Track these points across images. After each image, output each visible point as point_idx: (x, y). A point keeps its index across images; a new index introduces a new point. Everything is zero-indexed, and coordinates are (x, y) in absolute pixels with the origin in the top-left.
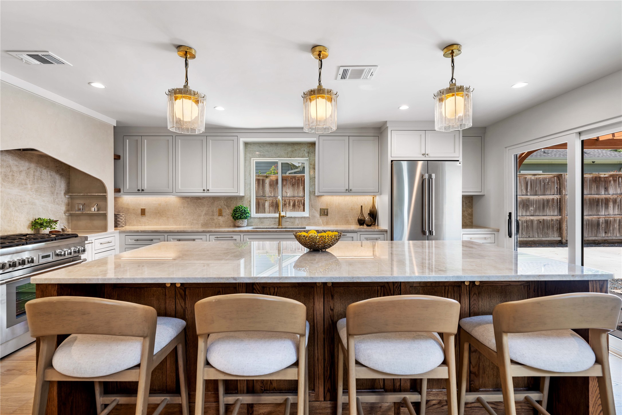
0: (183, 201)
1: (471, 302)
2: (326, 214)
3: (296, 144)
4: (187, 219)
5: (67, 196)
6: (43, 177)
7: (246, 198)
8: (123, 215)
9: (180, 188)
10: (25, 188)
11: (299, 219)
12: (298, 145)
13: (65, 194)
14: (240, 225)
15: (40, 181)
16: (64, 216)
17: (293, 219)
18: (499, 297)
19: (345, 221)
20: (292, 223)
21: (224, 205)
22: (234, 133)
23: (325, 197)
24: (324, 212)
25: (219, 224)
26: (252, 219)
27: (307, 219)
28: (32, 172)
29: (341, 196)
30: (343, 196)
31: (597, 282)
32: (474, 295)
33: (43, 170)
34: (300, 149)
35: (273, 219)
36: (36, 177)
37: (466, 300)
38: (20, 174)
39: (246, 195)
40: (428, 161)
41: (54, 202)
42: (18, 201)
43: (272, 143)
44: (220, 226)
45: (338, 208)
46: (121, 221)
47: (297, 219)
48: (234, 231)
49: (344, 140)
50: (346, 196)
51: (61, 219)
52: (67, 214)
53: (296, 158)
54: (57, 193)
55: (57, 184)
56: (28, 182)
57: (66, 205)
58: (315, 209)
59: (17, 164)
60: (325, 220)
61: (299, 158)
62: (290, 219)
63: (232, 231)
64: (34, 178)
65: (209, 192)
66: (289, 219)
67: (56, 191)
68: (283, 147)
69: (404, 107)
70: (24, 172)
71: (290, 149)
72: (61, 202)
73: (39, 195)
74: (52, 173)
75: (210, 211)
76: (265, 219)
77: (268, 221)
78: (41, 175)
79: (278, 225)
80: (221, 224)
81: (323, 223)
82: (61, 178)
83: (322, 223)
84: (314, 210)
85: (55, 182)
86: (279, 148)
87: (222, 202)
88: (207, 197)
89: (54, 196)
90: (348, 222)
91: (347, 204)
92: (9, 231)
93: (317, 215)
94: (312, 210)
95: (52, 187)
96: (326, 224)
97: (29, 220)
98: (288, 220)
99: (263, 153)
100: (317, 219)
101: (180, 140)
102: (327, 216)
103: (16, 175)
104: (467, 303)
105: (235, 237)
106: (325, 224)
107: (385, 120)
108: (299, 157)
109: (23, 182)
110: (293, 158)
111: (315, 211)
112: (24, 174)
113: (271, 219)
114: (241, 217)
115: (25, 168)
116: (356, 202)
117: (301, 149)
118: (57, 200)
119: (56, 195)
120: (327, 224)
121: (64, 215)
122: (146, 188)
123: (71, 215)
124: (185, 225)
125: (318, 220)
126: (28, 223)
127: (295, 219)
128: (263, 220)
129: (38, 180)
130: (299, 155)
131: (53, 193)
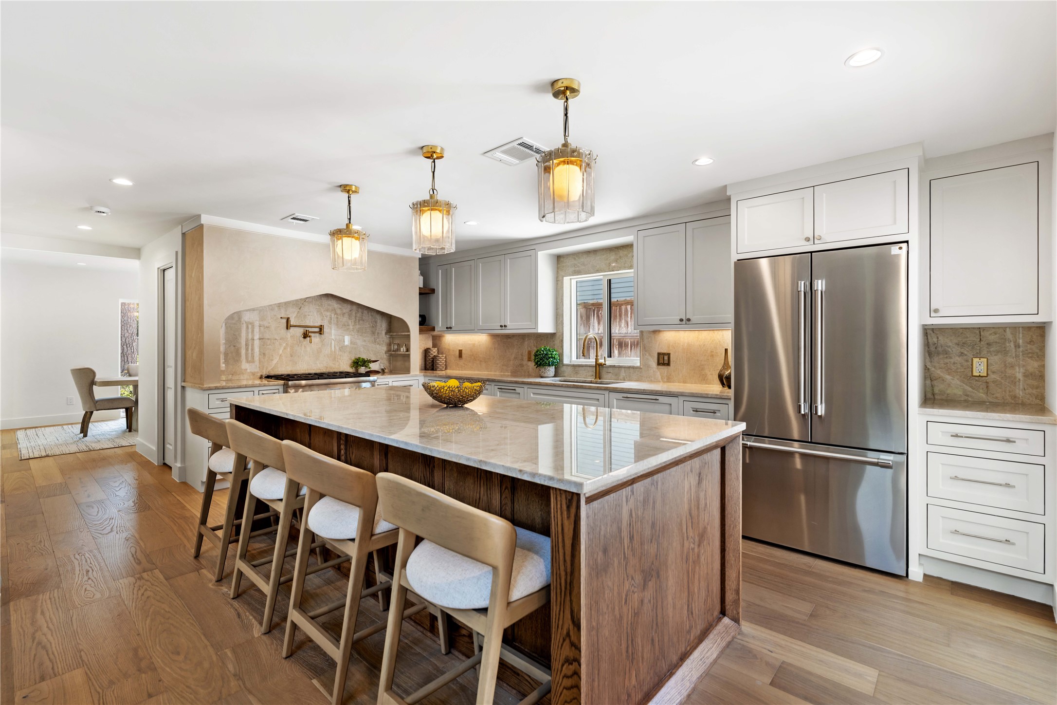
0: (494, 340)
1: (502, 499)
2: (666, 362)
3: (622, 248)
4: (498, 364)
5: (387, 336)
6: (364, 318)
7: (558, 335)
8: (442, 356)
9: (481, 324)
10: (348, 329)
11: (626, 369)
12: (624, 249)
13: (386, 334)
14: (546, 375)
15: (361, 322)
16: (385, 357)
17: (617, 368)
18: (538, 502)
19: (699, 377)
20: (616, 375)
21: (534, 346)
22: (530, 246)
23: (665, 332)
24: (664, 360)
25: (528, 372)
26: (564, 367)
27: (638, 369)
28: (354, 313)
29: (693, 332)
30: (697, 331)
31: (562, 492)
32: (505, 489)
33: (364, 311)
34: (626, 256)
35: (591, 368)
36: (357, 318)
37: (497, 494)
38: (343, 316)
39: (558, 331)
40: (811, 252)
41: (375, 342)
42: (341, 341)
43: (589, 252)
44: (529, 376)
45: (687, 352)
46: (441, 363)
47: (623, 370)
48: (516, 381)
49: (678, 231)
50: (702, 331)
51: (382, 359)
52: (387, 355)
53: (620, 270)
54: (378, 333)
55: (378, 324)
56: (350, 323)
57: (387, 345)
58: (650, 354)
59: (341, 307)
60: (666, 372)
61: (625, 270)
62: (613, 368)
63: (515, 381)
64: (356, 319)
65: (507, 328)
66: (611, 368)
67: (377, 331)
68: (604, 255)
69: (704, 161)
70: (347, 314)
71: (612, 257)
72: (382, 342)
73: (361, 336)
74: (372, 314)
75: (520, 354)
76: (581, 368)
77: (585, 370)
78: (362, 316)
79: (594, 378)
80: (530, 373)
81: (662, 379)
82: (382, 317)
83: (660, 377)
84: (647, 354)
85: (376, 322)
86: (599, 257)
87: (532, 341)
88: (516, 335)
89: (375, 335)
90: (704, 379)
91: (704, 346)
92: (334, 368)
93: (653, 363)
94: (646, 355)
95: (373, 327)
96: (667, 379)
97: (351, 359)
98: (610, 370)
99: (577, 269)
100: (652, 371)
101: (481, 264)
102: (668, 367)
103: (339, 317)
104: (497, 498)
105: (518, 390)
106: (665, 380)
107: (722, 184)
108: (625, 268)
109: (346, 324)
110: (616, 270)
111: (649, 357)
112: (346, 315)
113: (588, 368)
114: (541, 363)
115: (348, 310)
116: (720, 341)
117: (629, 255)
118: (378, 340)
119: (377, 335)
120: (669, 380)
121: (385, 355)
122: (453, 325)
123: (391, 355)
124: (496, 372)
125: (654, 372)
126: (350, 362)
127: (620, 369)
128: (577, 368)
129: (359, 321)
130: (626, 265)
131: (374, 334)
